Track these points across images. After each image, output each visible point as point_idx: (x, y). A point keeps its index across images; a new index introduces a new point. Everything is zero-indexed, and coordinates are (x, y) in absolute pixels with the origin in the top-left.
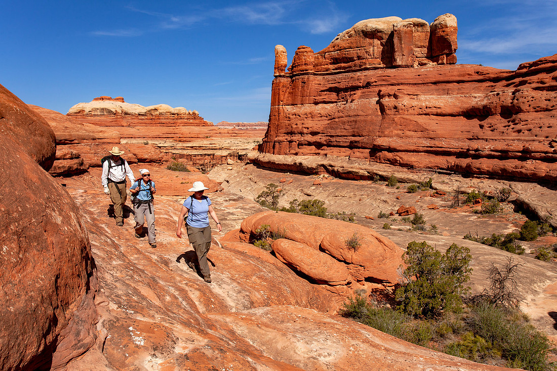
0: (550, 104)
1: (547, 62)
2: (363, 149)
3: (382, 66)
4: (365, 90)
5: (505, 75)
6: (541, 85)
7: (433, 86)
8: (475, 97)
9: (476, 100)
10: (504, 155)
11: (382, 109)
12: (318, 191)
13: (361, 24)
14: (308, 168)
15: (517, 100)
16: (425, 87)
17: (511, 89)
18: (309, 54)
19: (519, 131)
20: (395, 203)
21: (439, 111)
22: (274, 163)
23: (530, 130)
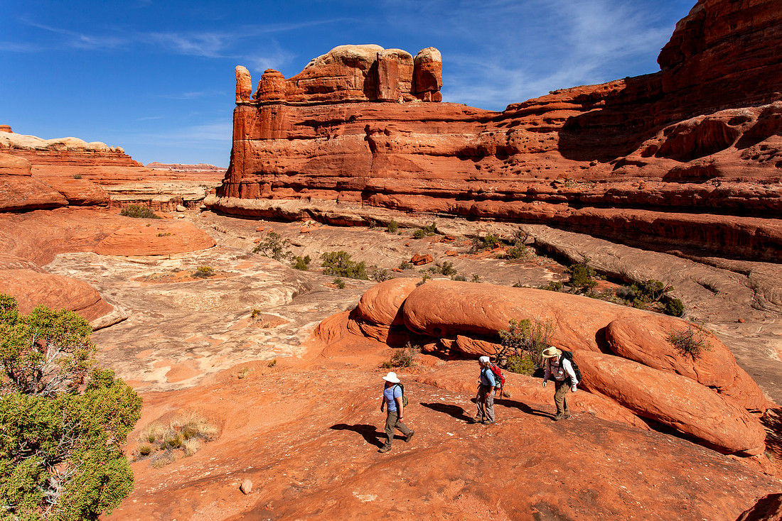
0: (544, 145)
1: (535, 103)
2: (353, 191)
3: (365, 99)
4: (349, 125)
5: (493, 115)
6: (534, 126)
7: (422, 124)
8: (467, 137)
9: (469, 140)
10: (509, 196)
11: (373, 146)
12: (308, 241)
13: (340, 50)
14: (289, 213)
15: (513, 140)
16: (414, 125)
17: (504, 130)
18: (279, 79)
19: (518, 172)
20: (406, 251)
21: (433, 150)
22: (242, 209)
23: (529, 171)
